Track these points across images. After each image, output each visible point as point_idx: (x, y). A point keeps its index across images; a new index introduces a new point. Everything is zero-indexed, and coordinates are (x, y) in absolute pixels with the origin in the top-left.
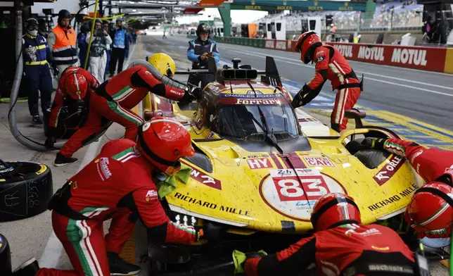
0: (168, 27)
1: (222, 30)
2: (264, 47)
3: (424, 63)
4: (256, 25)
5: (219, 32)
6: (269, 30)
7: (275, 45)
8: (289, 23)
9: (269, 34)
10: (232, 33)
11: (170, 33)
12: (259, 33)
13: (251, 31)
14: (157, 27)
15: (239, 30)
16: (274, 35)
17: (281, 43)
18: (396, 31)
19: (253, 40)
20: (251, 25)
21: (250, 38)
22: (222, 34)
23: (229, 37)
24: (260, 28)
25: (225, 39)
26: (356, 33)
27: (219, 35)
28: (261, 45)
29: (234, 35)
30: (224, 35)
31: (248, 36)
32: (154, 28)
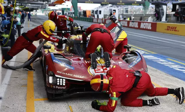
0: (44, 11)
1: (74, 13)
2: (92, 22)
3: (150, 28)
4: (90, 11)
5: (72, 14)
6: (96, 14)
7: (97, 21)
8: (105, 10)
9: (96, 16)
10: (78, 15)
11: (45, 13)
12: (92, 15)
13: (88, 14)
14: (38, 11)
15: (82, 13)
16: (98, 16)
17: (100, 20)
18: (146, 16)
19: (88, 18)
20: (88, 11)
21: (87, 17)
22: (73, 15)
23: (76, 17)
24: (92, 12)
25: (75, 17)
26: (132, 16)
27: (72, 15)
28: (91, 21)
29: (80, 16)
30: (75, 15)
31: (86, 16)
32: (36, 11)
